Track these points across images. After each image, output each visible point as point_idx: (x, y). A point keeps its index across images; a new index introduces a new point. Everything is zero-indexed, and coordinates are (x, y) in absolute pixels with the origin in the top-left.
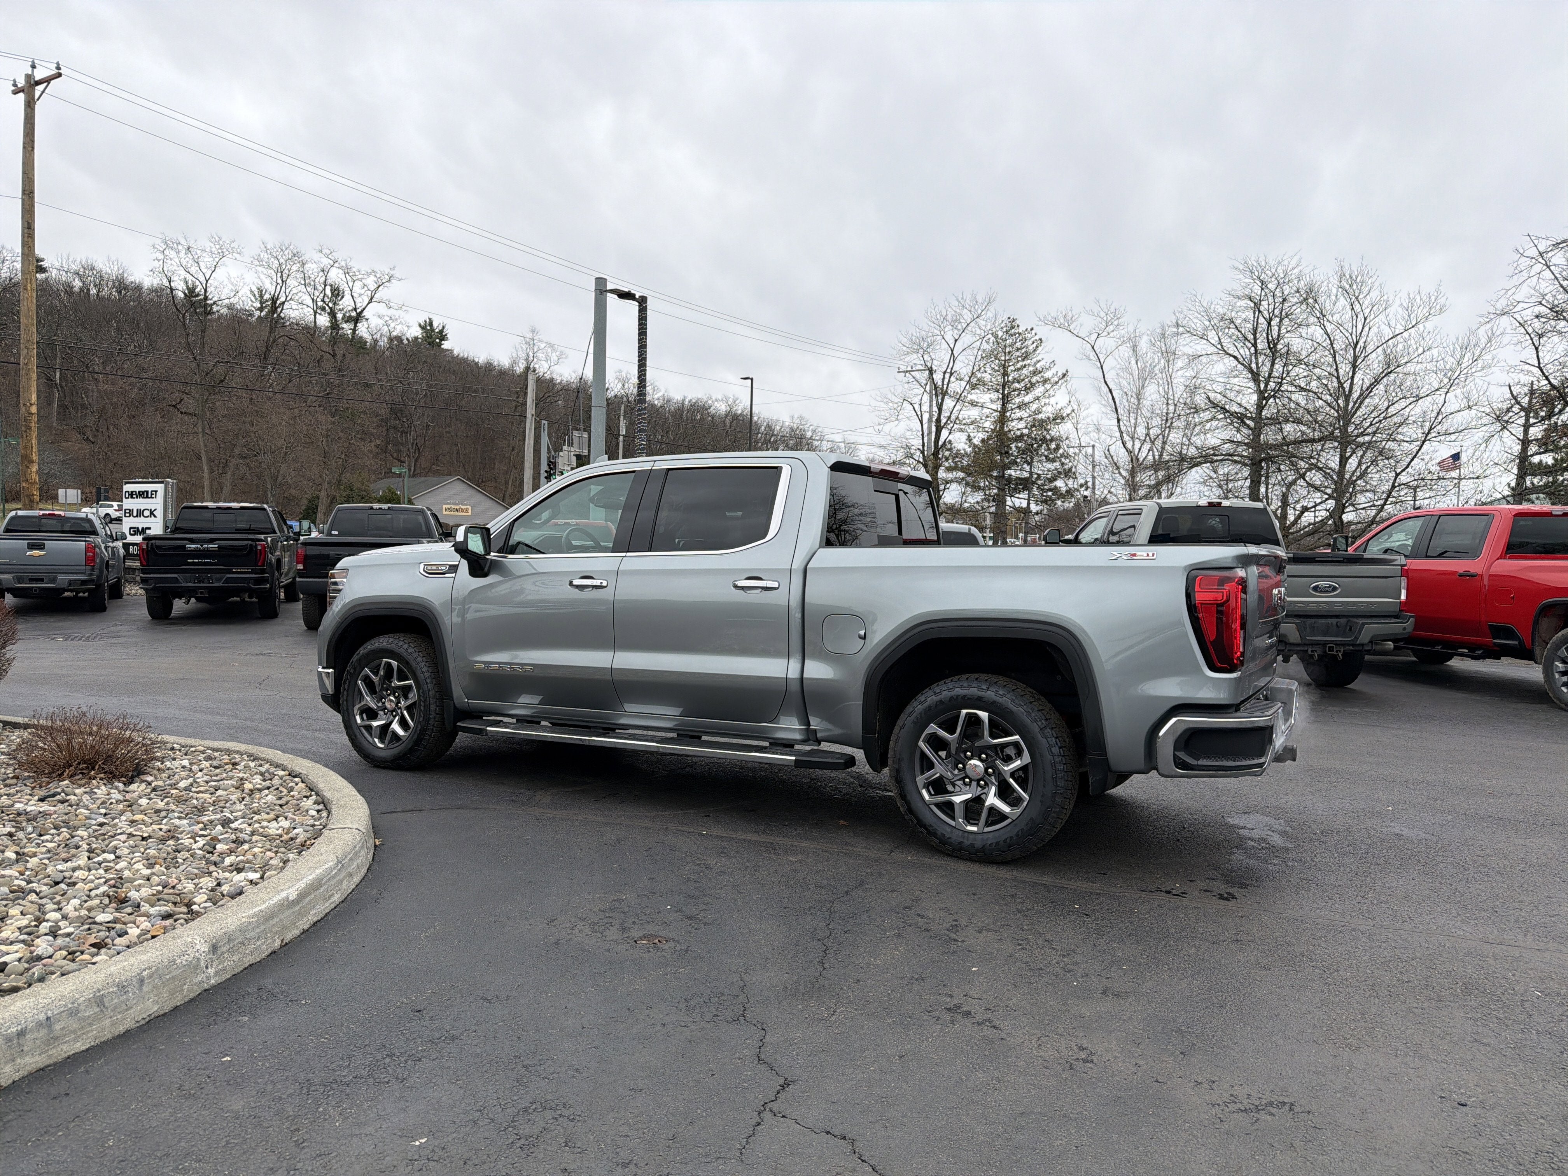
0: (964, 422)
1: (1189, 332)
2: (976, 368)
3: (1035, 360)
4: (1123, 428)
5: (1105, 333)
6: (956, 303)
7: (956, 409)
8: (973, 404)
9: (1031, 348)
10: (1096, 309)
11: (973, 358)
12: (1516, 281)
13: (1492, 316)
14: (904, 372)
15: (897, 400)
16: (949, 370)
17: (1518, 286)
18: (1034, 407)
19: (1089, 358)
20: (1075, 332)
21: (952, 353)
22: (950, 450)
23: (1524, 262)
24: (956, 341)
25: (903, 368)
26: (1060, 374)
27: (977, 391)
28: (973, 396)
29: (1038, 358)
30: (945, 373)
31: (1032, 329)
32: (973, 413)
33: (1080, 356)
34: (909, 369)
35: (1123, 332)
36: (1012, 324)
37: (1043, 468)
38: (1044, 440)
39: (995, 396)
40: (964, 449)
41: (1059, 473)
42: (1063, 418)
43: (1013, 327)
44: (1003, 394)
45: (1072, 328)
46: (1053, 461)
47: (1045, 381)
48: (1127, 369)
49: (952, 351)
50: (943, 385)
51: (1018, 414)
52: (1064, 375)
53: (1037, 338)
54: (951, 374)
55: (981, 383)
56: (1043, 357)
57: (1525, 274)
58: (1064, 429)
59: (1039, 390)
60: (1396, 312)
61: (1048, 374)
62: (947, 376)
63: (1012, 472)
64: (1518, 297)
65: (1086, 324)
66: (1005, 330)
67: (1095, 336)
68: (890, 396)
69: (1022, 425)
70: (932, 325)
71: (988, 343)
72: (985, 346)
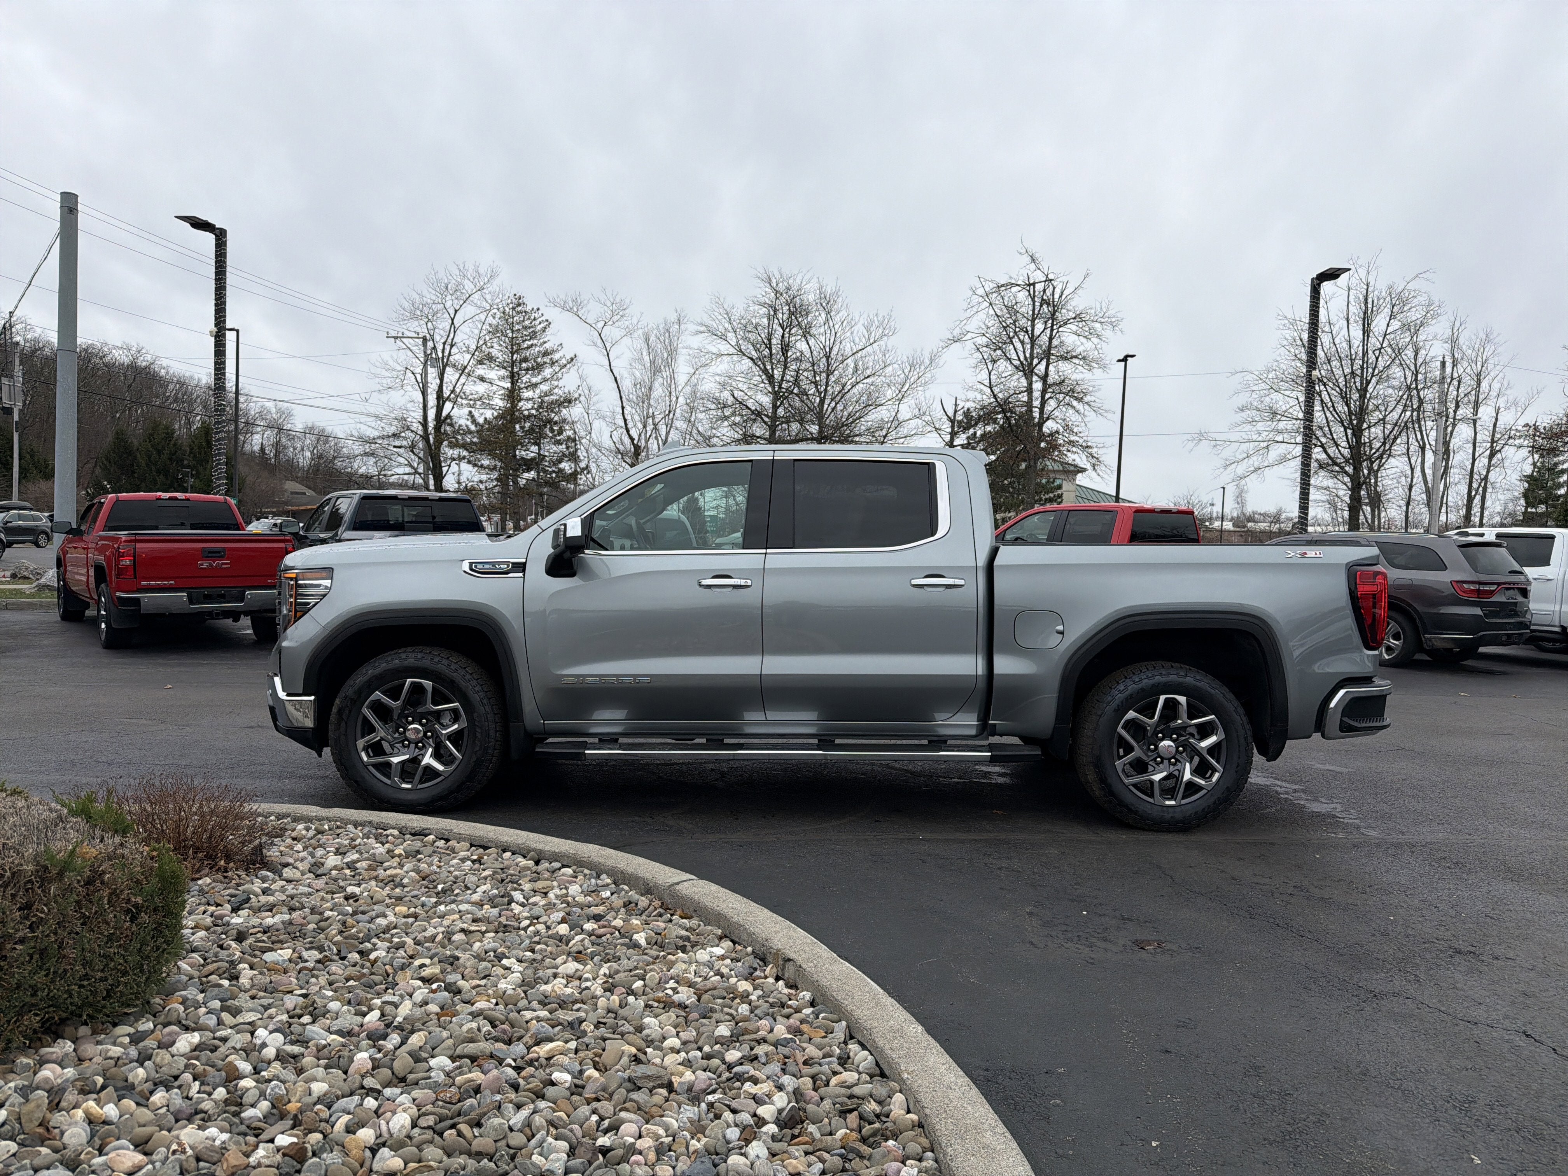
0: (470, 397)
1: (709, 331)
2: (481, 342)
3: (541, 341)
4: (628, 417)
5: (611, 323)
6: (457, 272)
7: (459, 383)
8: (482, 379)
9: (539, 327)
10: (603, 298)
11: (477, 332)
12: (969, 313)
13: (949, 342)
14: (394, 337)
15: (399, 368)
16: (449, 341)
17: (968, 319)
18: (544, 387)
19: (595, 345)
20: (583, 318)
21: (453, 323)
22: (451, 425)
23: (976, 299)
24: (456, 311)
25: (393, 334)
26: (568, 357)
27: (484, 366)
28: (481, 371)
29: (546, 339)
30: (444, 343)
31: (538, 309)
32: (481, 388)
33: (589, 342)
34: (400, 335)
35: (627, 323)
36: (519, 302)
37: (551, 449)
38: (550, 421)
39: (503, 372)
40: (467, 426)
41: (564, 455)
42: (570, 401)
43: (519, 305)
44: (512, 372)
45: (580, 313)
46: (559, 443)
47: (553, 363)
48: (641, 360)
49: (453, 320)
50: (443, 356)
51: (527, 394)
52: (572, 359)
53: (544, 318)
54: (452, 346)
55: (490, 358)
56: (551, 340)
57: (975, 309)
58: (575, 412)
59: (548, 372)
60: (860, 329)
61: (556, 356)
62: (448, 347)
63: (520, 453)
64: (968, 328)
65: (594, 311)
66: (511, 306)
67: (601, 324)
68: (391, 363)
69: (529, 405)
70: (433, 292)
71: (494, 318)
72: (490, 320)
